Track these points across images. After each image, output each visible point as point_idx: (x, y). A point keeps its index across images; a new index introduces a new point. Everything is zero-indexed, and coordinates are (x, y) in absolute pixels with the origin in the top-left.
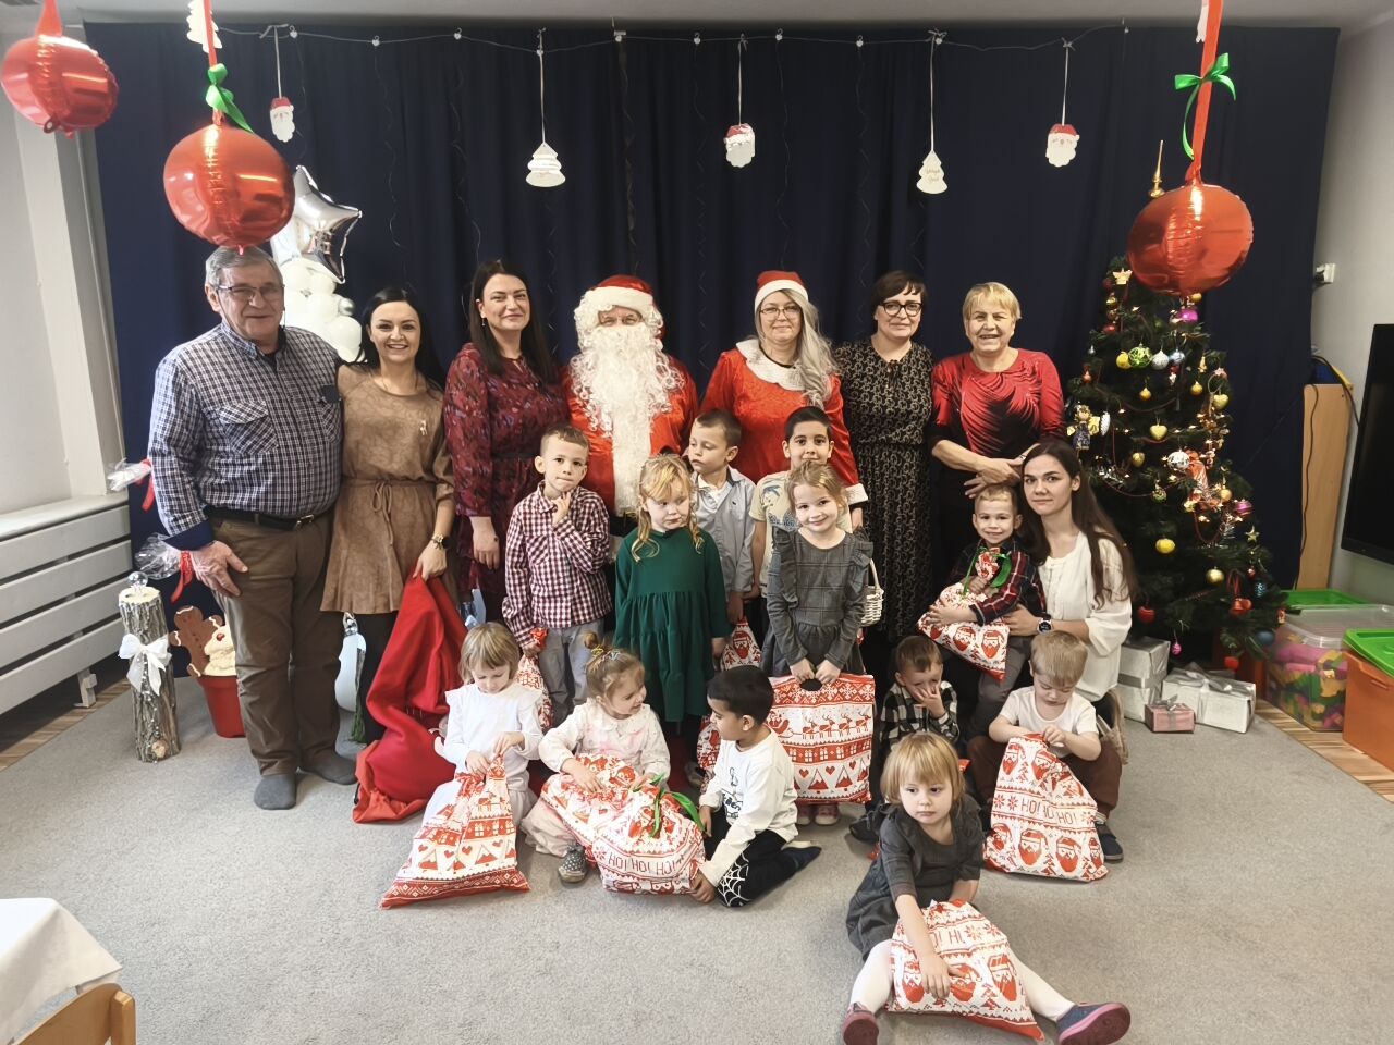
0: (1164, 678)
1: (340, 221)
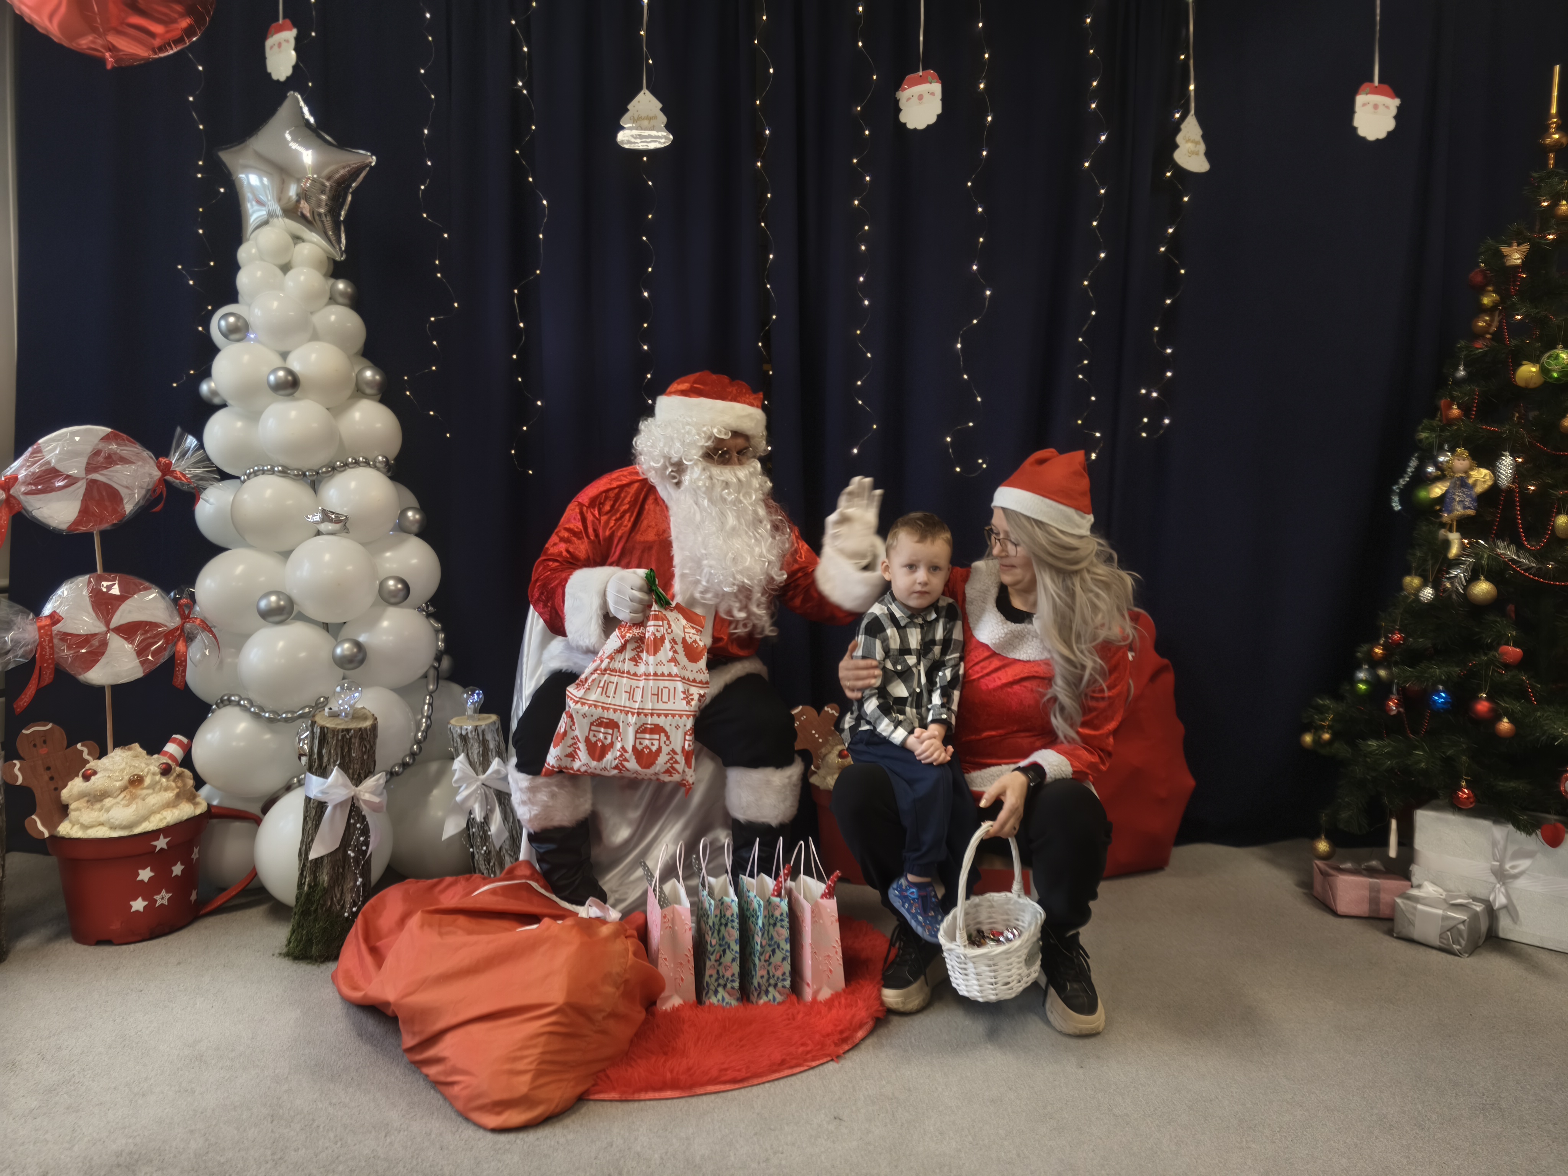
1: (344, 168)
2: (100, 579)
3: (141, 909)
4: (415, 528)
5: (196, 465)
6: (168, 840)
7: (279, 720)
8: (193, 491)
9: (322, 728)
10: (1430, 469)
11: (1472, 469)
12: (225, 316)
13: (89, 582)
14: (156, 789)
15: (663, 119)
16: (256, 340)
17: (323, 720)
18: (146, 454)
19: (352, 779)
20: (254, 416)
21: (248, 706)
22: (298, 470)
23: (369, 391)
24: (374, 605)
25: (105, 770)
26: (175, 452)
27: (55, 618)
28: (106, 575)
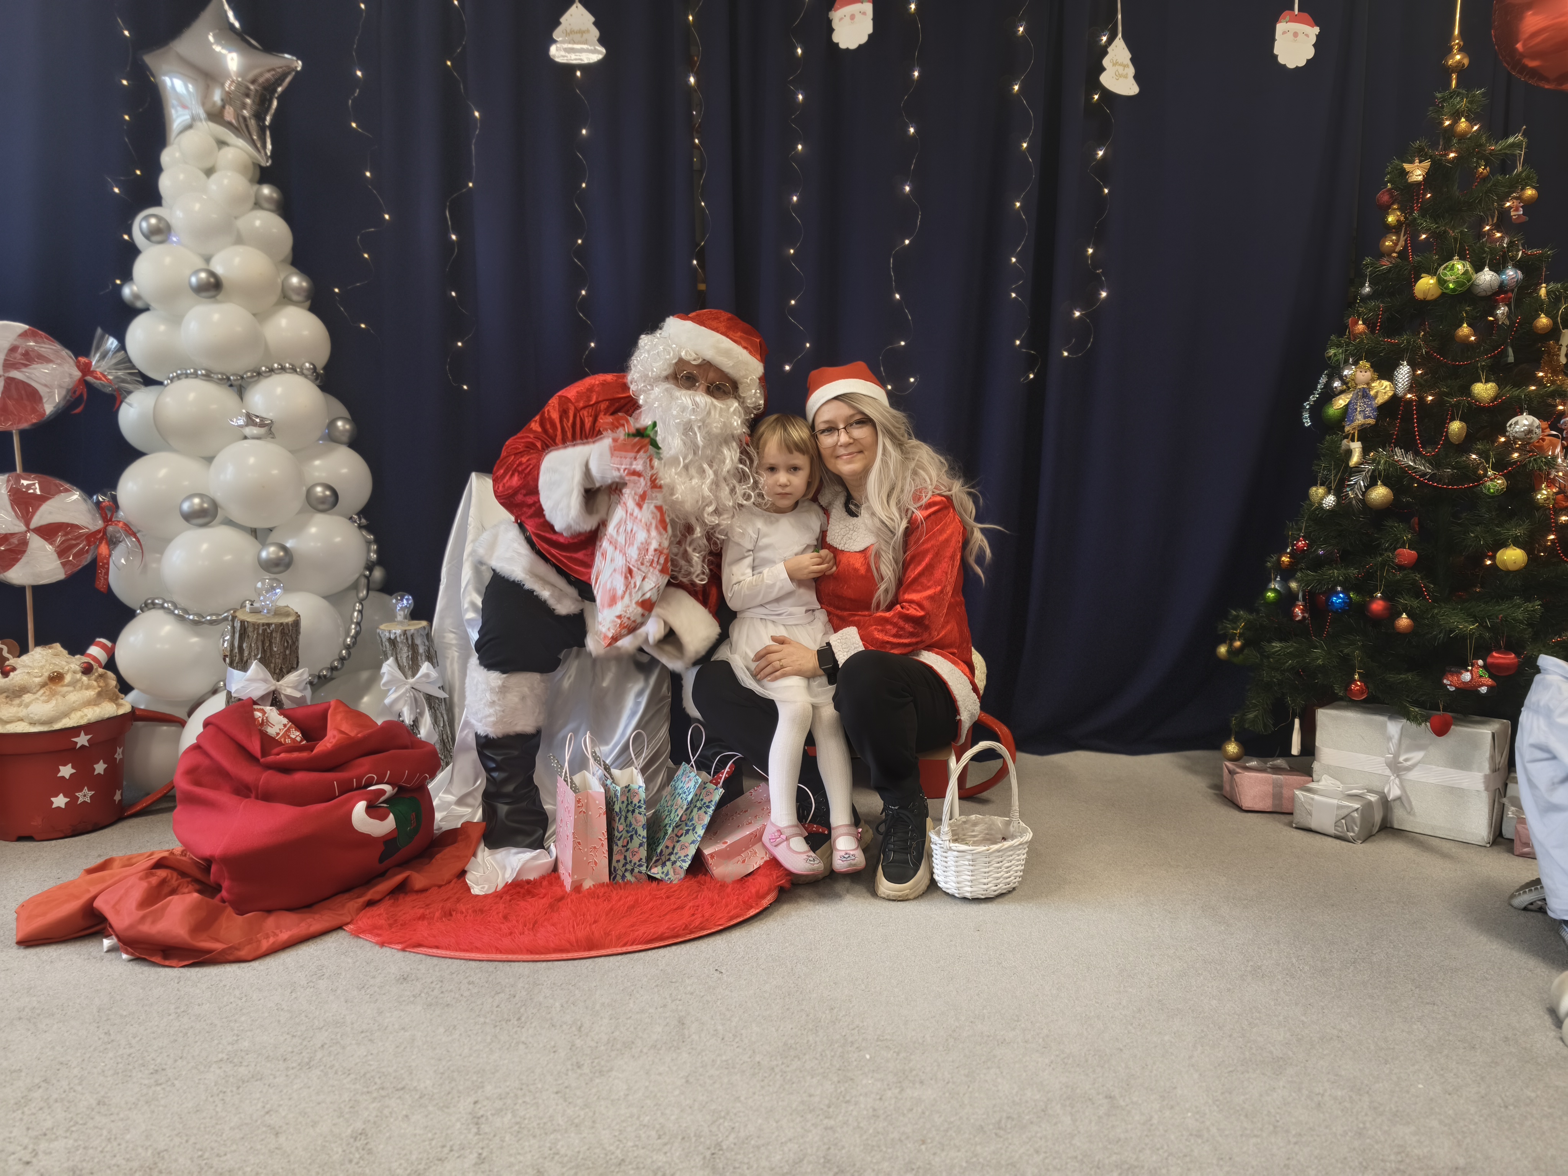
1: (269, 71)
2: (18, 479)
3: (63, 806)
4: (345, 438)
5: (117, 366)
6: (89, 737)
7: (203, 623)
8: (115, 393)
9: (242, 622)
10: (1337, 384)
11: (1373, 380)
12: (146, 218)
13: (8, 481)
14: (77, 687)
15: (595, 33)
16: (179, 243)
17: (245, 615)
18: (65, 353)
19: (273, 673)
20: (176, 320)
21: (172, 608)
22: (222, 374)
23: (295, 297)
24: (301, 511)
25: (25, 666)
26: (95, 353)
28: (23, 474)
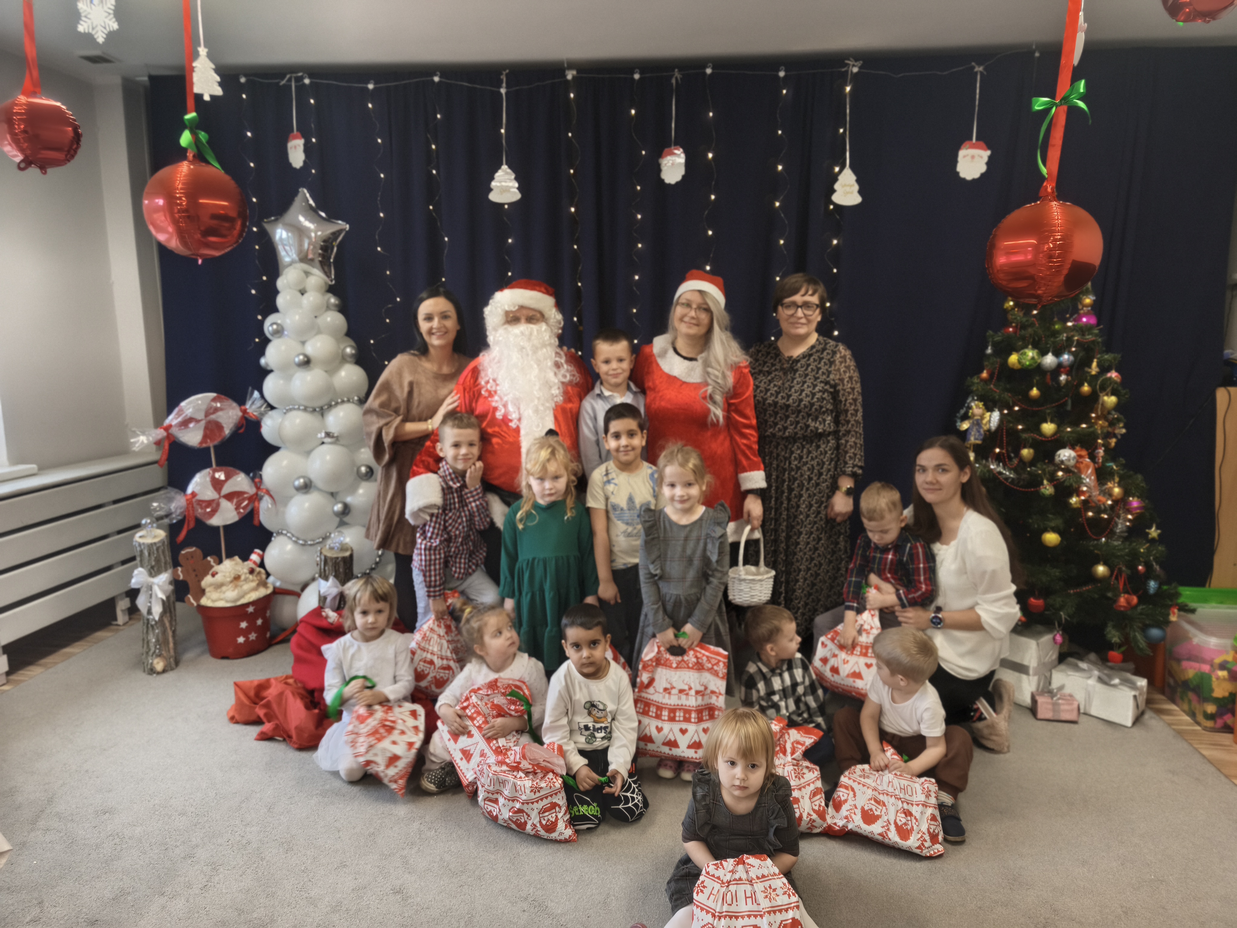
0: (1055, 667)
1: (329, 233)
2: (215, 471)
3: (243, 642)
5: (260, 405)
6: (254, 607)
7: (306, 545)
8: (259, 417)
9: (325, 556)
12: (272, 321)
13: (209, 473)
14: (247, 582)
16: (288, 338)
17: (326, 551)
18: (235, 405)
20: (289, 378)
21: (291, 537)
22: (312, 407)
23: (349, 360)
24: (354, 480)
26: (249, 402)
27: (194, 494)
28: (217, 468)
